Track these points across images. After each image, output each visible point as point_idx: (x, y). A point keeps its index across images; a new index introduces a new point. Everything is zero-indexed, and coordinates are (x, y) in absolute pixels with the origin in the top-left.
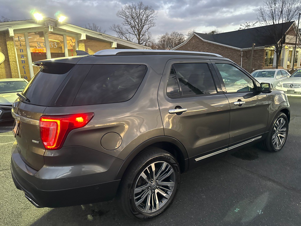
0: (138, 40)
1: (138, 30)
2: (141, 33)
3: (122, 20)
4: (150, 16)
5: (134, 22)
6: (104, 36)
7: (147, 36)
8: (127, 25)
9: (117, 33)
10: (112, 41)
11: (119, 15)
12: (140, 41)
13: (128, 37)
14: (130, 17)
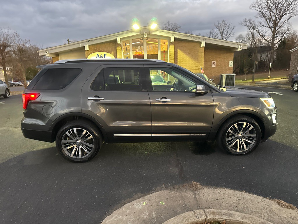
0: (272, 34)
1: (274, 21)
2: (278, 25)
3: (256, 12)
4: (293, 4)
5: (270, 12)
6: (193, 37)
7: (286, 27)
8: (261, 17)
9: (247, 27)
10: (200, 41)
11: (253, 8)
12: (276, 34)
13: (260, 31)
14: (266, 9)
